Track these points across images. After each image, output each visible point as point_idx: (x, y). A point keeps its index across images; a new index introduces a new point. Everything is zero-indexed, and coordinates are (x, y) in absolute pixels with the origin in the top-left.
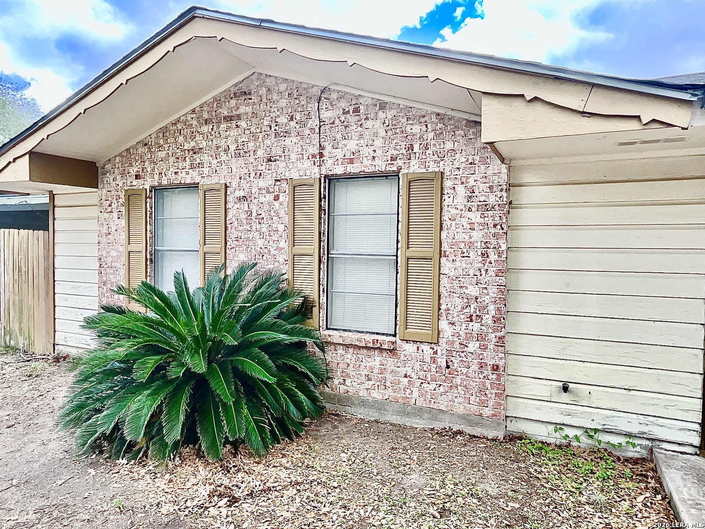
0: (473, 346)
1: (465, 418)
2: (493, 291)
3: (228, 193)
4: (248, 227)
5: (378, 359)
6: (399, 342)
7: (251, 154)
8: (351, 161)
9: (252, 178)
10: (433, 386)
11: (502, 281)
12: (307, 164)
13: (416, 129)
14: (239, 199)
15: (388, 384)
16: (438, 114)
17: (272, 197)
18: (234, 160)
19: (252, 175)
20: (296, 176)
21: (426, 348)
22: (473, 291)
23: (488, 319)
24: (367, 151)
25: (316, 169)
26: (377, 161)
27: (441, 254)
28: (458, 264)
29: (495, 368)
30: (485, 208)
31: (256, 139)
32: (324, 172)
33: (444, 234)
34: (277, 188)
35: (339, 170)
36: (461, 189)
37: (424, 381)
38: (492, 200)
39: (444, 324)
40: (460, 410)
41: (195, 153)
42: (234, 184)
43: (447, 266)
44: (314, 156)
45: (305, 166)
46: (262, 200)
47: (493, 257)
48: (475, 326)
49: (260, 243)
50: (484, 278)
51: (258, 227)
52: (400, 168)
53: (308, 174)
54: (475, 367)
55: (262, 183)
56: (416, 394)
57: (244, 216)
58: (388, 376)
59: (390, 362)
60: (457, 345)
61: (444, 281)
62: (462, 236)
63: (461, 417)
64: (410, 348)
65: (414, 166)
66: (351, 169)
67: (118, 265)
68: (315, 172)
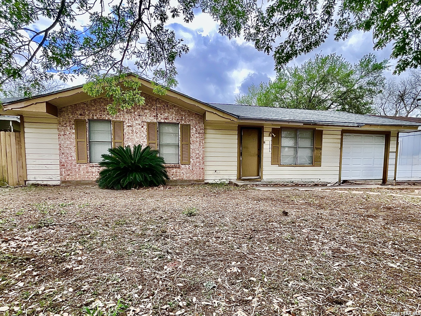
0: (198, 164)
1: (197, 181)
2: (202, 152)
3: (124, 124)
4: (132, 135)
5: (175, 170)
6: (180, 165)
7: (133, 113)
8: (166, 119)
9: (133, 120)
10: (189, 174)
12: (152, 118)
13: (183, 113)
14: (128, 126)
15: (178, 176)
16: (189, 111)
17: (141, 126)
18: (126, 114)
20: (149, 121)
21: (187, 166)
22: (197, 152)
23: (201, 158)
24: (170, 117)
26: (173, 120)
27: (191, 144)
28: (194, 146)
29: (203, 169)
30: (199, 133)
31: (134, 109)
32: (158, 121)
33: (191, 139)
34: (142, 124)
35: (163, 121)
36: (194, 129)
37: (187, 173)
38: (201, 132)
39: (191, 160)
40: (196, 179)
42: (127, 121)
43: (191, 147)
44: (155, 116)
45: (152, 119)
46: (137, 127)
47: (202, 144)
48: (198, 160)
49: (137, 140)
50: (200, 149)
51: (136, 135)
52: (179, 122)
53: (153, 121)
54: (198, 169)
55: (137, 122)
56: (185, 177)
57: (130, 132)
58: (178, 173)
59: (178, 170)
60: (194, 164)
61: (191, 150)
62: (195, 140)
64: (183, 166)
65: (183, 122)
66: (166, 121)
67: (71, 147)
68: (155, 121)
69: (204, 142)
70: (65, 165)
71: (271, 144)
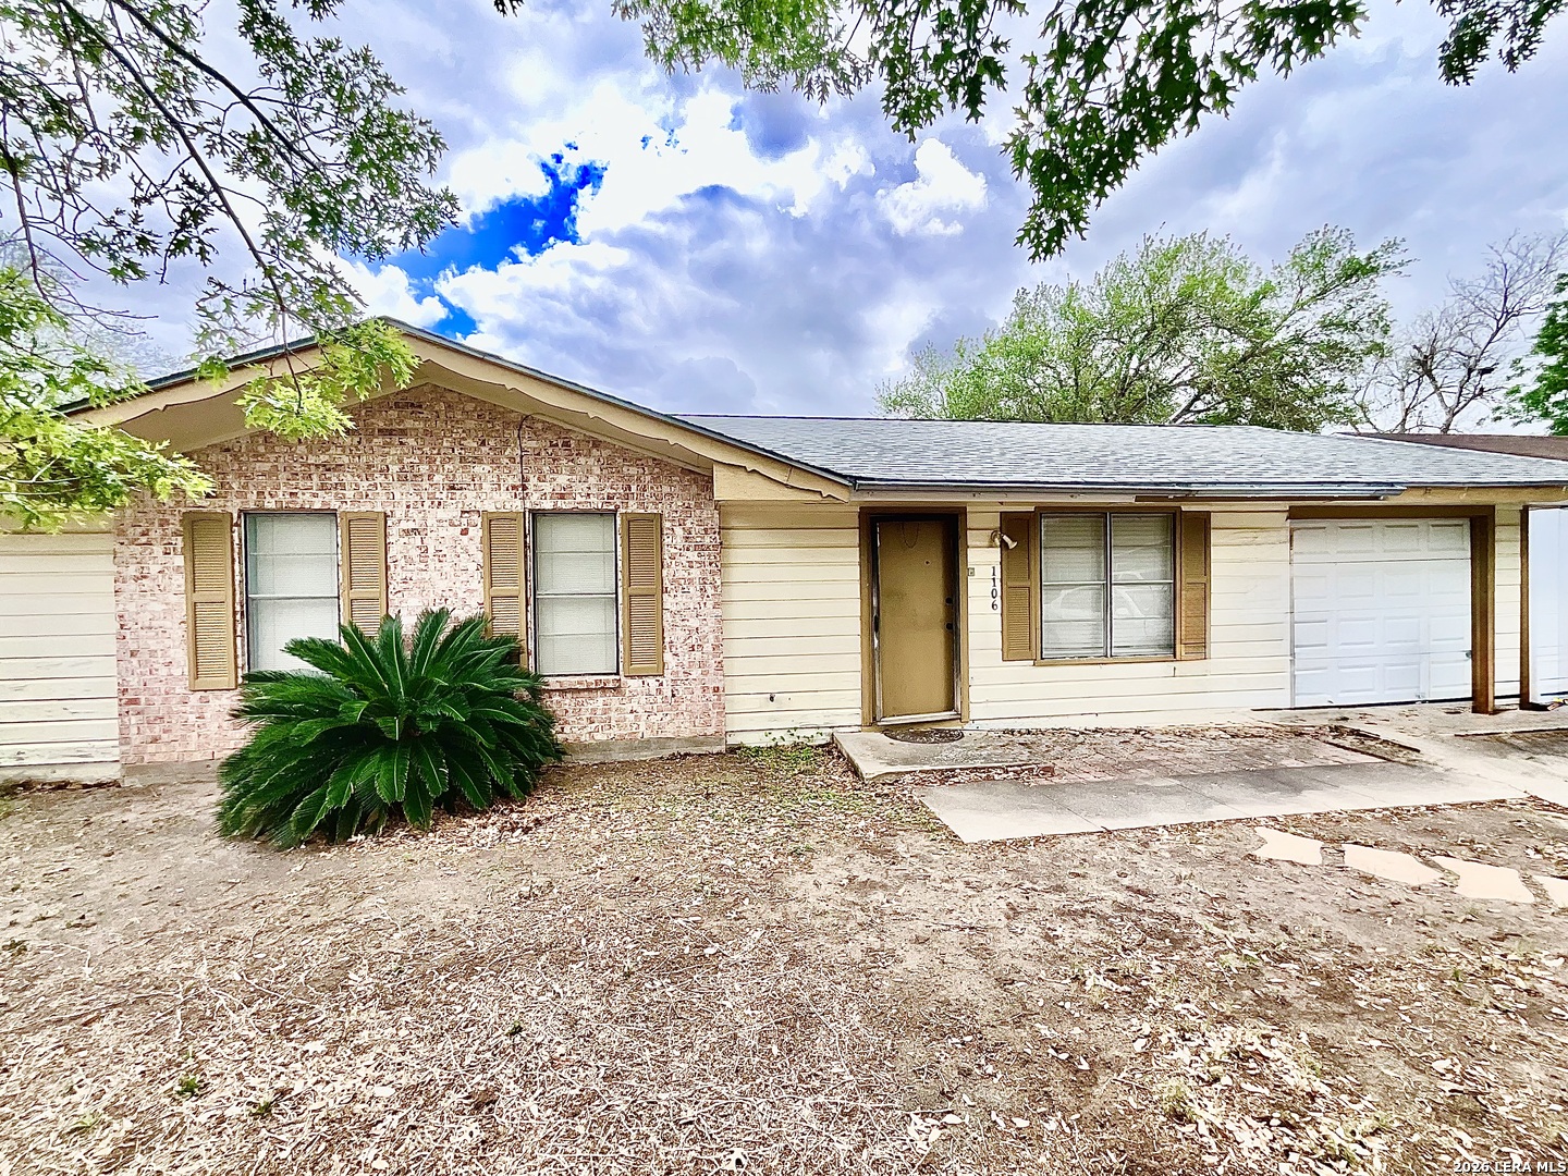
0: (697, 672)
1: (693, 741)
2: (711, 622)
3: (389, 523)
4: (422, 566)
5: (601, 700)
6: (623, 679)
7: (426, 478)
8: (562, 497)
9: (426, 507)
10: (660, 715)
11: (719, 612)
12: (505, 496)
13: (633, 471)
14: (407, 532)
15: (613, 723)
16: (654, 459)
17: (458, 530)
18: (398, 484)
19: (427, 503)
20: (492, 509)
21: (652, 681)
22: (694, 623)
23: (708, 648)
24: (579, 488)
25: (518, 502)
26: (592, 499)
27: (664, 591)
28: (679, 599)
29: (716, 690)
30: (700, 548)
31: (431, 461)
32: (528, 506)
33: (665, 572)
34: (464, 521)
35: (548, 505)
36: (679, 531)
37: (650, 713)
38: (707, 540)
39: (668, 656)
40: (687, 734)
41: (329, 470)
42: (399, 512)
43: (669, 601)
44: (514, 487)
45: (503, 497)
46: (442, 533)
47: (710, 591)
48: (697, 655)
49: (443, 585)
50: (703, 611)
51: (439, 565)
52: (617, 507)
53: (508, 506)
54: (698, 692)
55: (441, 513)
56: (642, 728)
57: (415, 553)
58: (613, 715)
59: (614, 701)
60: (681, 674)
61: (667, 615)
62: (681, 574)
63: (687, 740)
64: (635, 684)
65: (633, 507)
66: (562, 504)
67: (167, 624)
68: (517, 506)
69: (719, 583)
70: (143, 701)
71: (998, 576)
